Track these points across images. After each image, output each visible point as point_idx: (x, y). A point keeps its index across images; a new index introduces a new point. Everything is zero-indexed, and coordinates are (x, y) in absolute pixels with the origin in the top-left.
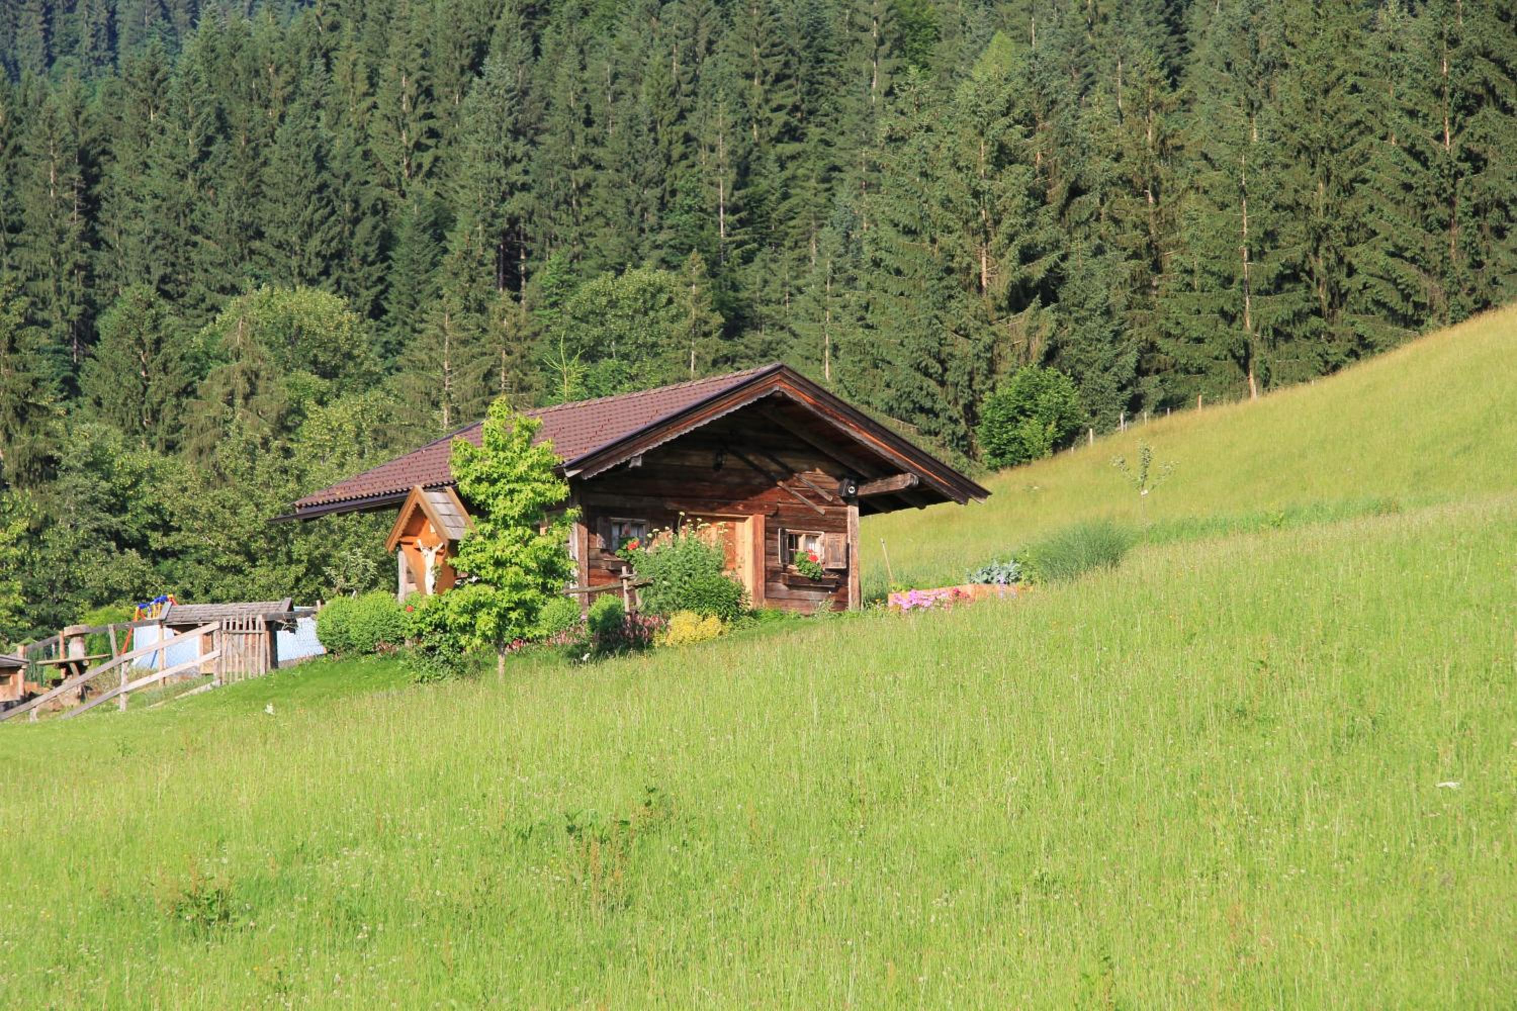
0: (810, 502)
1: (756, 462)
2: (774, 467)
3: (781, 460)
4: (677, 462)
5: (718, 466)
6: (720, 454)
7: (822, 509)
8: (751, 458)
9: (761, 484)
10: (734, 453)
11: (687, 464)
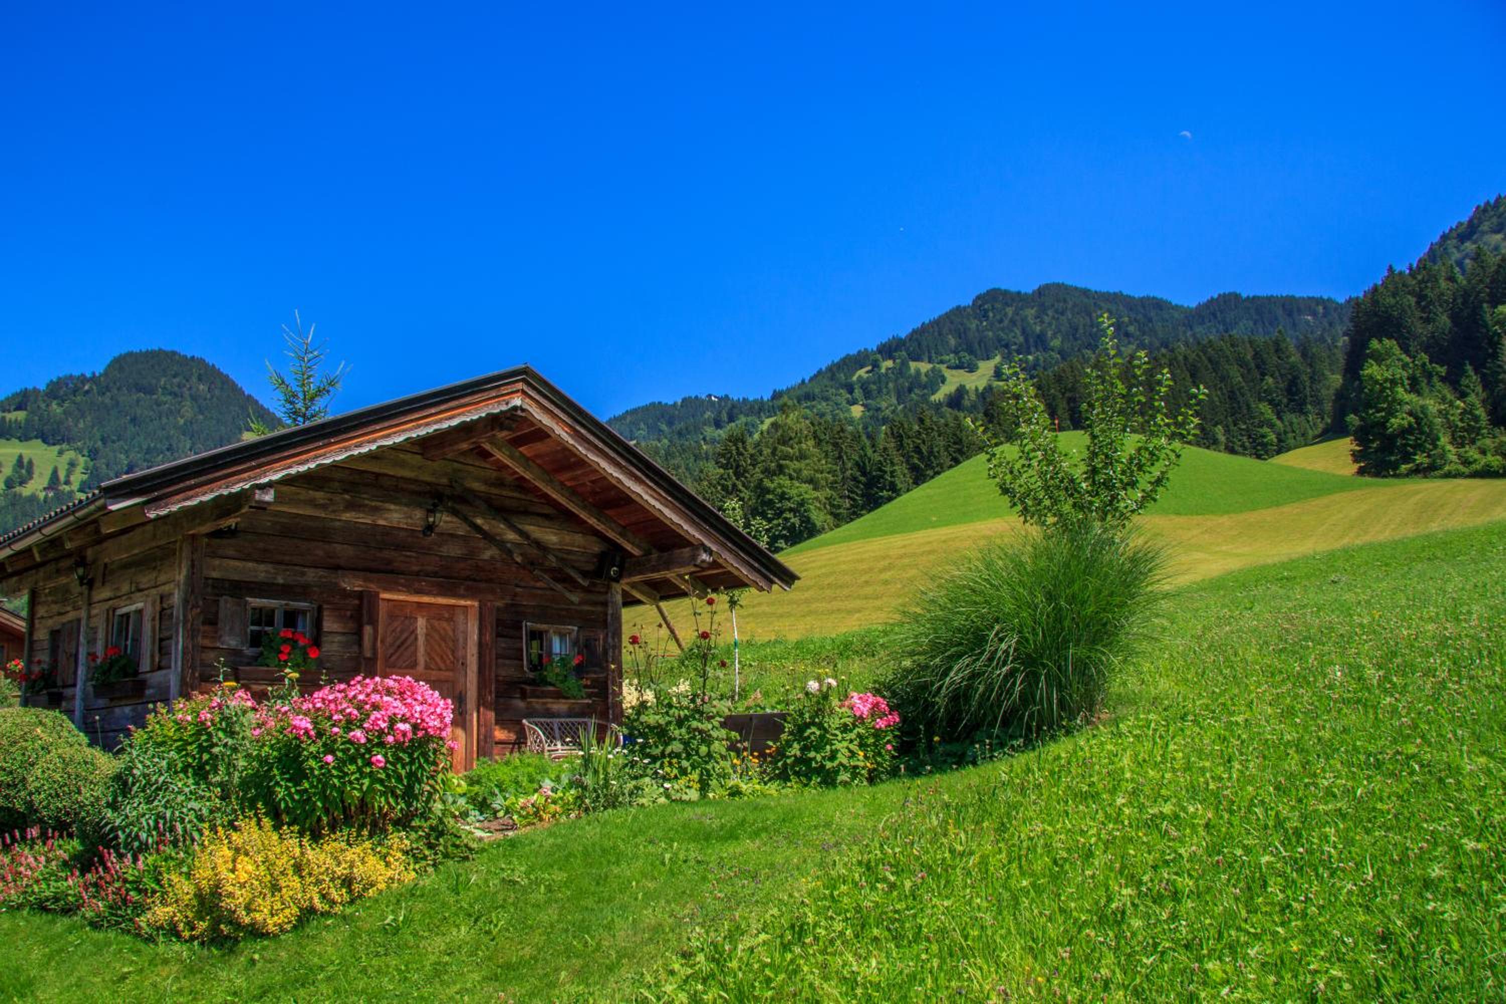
0: (559, 587)
1: (486, 527)
2: (511, 536)
3: (520, 527)
4: (365, 519)
5: (430, 528)
6: (431, 511)
7: (575, 598)
8: (479, 521)
9: (492, 557)
10: (455, 513)
11: (381, 522)
